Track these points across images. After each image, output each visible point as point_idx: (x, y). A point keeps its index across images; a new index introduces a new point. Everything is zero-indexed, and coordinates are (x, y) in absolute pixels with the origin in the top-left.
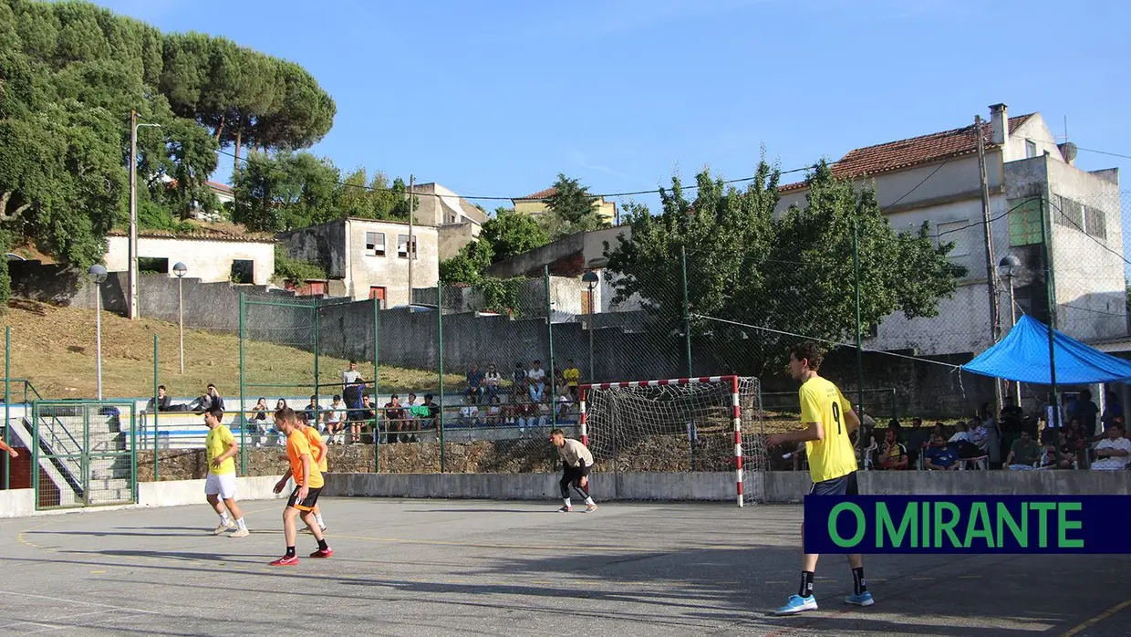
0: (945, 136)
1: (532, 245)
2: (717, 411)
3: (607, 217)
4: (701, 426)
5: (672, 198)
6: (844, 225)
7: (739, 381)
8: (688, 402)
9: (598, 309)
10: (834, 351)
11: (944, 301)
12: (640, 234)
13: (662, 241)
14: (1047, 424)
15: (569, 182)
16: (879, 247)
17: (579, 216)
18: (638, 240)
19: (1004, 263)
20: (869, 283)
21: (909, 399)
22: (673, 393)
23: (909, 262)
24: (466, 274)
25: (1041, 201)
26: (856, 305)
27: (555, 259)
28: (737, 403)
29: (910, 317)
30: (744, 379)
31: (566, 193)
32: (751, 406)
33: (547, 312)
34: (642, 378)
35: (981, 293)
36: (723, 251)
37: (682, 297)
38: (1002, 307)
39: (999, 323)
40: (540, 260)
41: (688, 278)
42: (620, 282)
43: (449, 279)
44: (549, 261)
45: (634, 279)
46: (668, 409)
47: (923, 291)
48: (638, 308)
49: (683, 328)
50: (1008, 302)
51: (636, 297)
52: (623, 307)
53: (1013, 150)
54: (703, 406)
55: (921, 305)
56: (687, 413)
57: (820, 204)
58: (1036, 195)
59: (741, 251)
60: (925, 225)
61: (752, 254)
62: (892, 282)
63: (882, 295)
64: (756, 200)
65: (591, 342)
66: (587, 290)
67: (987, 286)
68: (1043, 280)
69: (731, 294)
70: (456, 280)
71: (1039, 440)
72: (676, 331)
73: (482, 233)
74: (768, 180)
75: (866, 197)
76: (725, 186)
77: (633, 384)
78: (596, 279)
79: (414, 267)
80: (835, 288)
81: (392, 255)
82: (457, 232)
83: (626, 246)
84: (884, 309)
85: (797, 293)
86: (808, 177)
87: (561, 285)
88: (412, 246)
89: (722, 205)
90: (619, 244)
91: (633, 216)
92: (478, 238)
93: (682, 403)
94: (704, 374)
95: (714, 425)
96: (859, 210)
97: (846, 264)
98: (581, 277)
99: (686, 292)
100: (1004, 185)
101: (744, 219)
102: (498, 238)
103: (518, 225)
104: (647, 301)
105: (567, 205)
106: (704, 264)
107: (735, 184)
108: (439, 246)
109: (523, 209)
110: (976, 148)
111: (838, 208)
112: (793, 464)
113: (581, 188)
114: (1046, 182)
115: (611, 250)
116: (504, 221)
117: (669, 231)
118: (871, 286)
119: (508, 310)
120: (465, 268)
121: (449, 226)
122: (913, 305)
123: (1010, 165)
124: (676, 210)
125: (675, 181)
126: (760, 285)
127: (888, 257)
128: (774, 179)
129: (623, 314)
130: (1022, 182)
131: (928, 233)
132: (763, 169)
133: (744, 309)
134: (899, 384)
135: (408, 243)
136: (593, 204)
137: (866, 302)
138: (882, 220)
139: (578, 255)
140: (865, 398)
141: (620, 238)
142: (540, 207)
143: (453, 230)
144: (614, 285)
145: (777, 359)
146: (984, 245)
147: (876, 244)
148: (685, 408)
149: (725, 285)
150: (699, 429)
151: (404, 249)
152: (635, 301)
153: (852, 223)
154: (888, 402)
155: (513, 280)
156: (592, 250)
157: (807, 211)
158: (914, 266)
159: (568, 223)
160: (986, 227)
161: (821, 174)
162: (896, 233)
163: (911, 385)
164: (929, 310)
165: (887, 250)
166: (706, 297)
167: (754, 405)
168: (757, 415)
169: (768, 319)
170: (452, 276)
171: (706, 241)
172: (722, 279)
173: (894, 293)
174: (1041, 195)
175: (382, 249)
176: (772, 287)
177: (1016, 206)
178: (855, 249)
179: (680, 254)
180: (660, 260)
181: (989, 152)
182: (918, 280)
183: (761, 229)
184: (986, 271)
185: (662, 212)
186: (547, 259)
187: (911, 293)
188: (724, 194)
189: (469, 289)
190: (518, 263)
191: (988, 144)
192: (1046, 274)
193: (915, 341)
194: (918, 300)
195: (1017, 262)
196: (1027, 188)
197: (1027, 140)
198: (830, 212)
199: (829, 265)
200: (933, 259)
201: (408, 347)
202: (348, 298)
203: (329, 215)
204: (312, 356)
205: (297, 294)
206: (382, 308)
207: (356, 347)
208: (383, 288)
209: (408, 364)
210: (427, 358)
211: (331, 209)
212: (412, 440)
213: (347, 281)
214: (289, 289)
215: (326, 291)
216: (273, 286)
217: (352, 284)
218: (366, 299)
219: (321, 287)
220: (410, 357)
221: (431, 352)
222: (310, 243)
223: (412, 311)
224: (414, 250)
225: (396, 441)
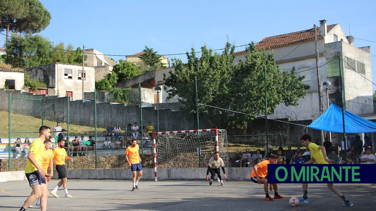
0: (301, 33)
1: (134, 75)
2: (209, 143)
3: (165, 64)
4: (203, 149)
5: (191, 56)
6: (261, 68)
7: (218, 131)
8: (198, 139)
9: (161, 101)
10: (257, 119)
11: (301, 99)
12: (178, 71)
13: (187, 74)
14: (342, 149)
15: (150, 49)
16: (275, 77)
17: (154, 64)
18: (177, 73)
19: (325, 84)
20: (271, 92)
21: (287, 138)
22: (191, 136)
23: (287, 83)
24: (106, 87)
25: (340, 59)
26: (265, 100)
27: (143, 81)
28: (217, 140)
29: (287, 105)
30: (220, 130)
31: (148, 54)
32: (223, 141)
33: (140, 102)
34: (179, 129)
35: (315, 96)
36: (212, 78)
37: (195, 97)
38: (324, 102)
39: (322, 108)
40: (137, 81)
41: (198, 89)
42: (170, 91)
43: (100, 88)
44: (141, 82)
45: (175, 89)
46: (189, 143)
47: (292, 95)
48: (177, 101)
49: (195, 109)
50: (326, 99)
51: (176, 96)
52: (171, 101)
53: (329, 39)
54: (203, 141)
55: (291, 101)
56: (197, 144)
57: (251, 59)
58: (338, 57)
59: (219, 78)
60: (294, 69)
61: (224, 80)
62: (280, 91)
63: (276, 96)
64: (225, 58)
65: (158, 114)
66: (156, 94)
67: (318, 93)
68: (340, 91)
69: (215, 96)
70: (102, 89)
71: (338, 155)
72: (193, 110)
73: (113, 70)
74: (230, 50)
75: (270, 57)
76: (213, 52)
77: (176, 132)
78: (160, 89)
79: (84, 83)
80: (257, 93)
81: (75, 79)
82: (103, 69)
83: (173, 76)
84: (277, 102)
85: (242, 95)
86: (247, 48)
87: (144, 90)
88: (83, 75)
89: (212, 60)
90: (170, 75)
91: (176, 64)
92: (112, 72)
93: (195, 140)
94: (204, 128)
95: (208, 149)
96: (267, 62)
97: (261, 84)
98: (154, 88)
99: (197, 95)
100: (325, 53)
101: (221, 65)
102: (120, 72)
103: (128, 66)
104: (181, 98)
105: (149, 59)
106: (204, 83)
107: (217, 51)
108: (95, 75)
109: (130, 60)
110: (314, 38)
111: (259, 61)
113: (154, 52)
114: (342, 52)
115: (166, 78)
116: (122, 65)
117: (190, 70)
118: (271, 93)
119: (124, 102)
120: (106, 84)
121: (99, 67)
122: (288, 101)
123: (327, 45)
124: (193, 62)
125: (192, 50)
126: (227, 92)
127: (278, 81)
128: (233, 49)
129: (172, 104)
130: (332, 51)
131: (295, 72)
132: (228, 45)
133: (221, 102)
134: (283, 132)
135: (82, 74)
136: (159, 59)
137: (269, 99)
138: (276, 66)
139: (153, 79)
140: (269, 138)
141: (170, 73)
142: (137, 60)
143: (101, 68)
144: (167, 92)
145: (234, 122)
146: (317, 76)
147: (274, 76)
148: (196, 142)
149: (213, 92)
150: (202, 151)
151: (80, 76)
152: (176, 98)
153: (264, 67)
154: (278, 140)
155: (126, 90)
156: (159, 77)
157: (246, 63)
158: (289, 85)
159: (149, 66)
160: (317, 69)
161: (251, 47)
162: (281, 71)
163: (287, 133)
164: (295, 103)
165: (278, 78)
166: (205, 97)
167: (224, 141)
168: (226, 145)
169: (230, 106)
170: (101, 87)
171: (205, 74)
172: (211, 89)
173: (281, 96)
174: (339, 57)
175: (71, 76)
176: (232, 92)
177: (329, 62)
178: (265, 78)
179: (194, 79)
180: (186, 81)
181: (319, 39)
182: (290, 91)
183: (227, 70)
184: (317, 87)
185: (187, 62)
186: (140, 81)
187: (287, 96)
188: (213, 55)
189: (108, 93)
190: (128, 82)
191: (318, 36)
192: (341, 88)
193: (289, 115)
194: (290, 99)
195: (330, 83)
196: (334, 54)
197: (334, 34)
198: (255, 63)
199: (255, 84)
200: (297, 83)
201: (82, 117)
202: (57, 96)
203: (48, 61)
204: (41, 120)
205: (34, 94)
206: (71, 100)
207: (60, 117)
208: (72, 92)
209: (82, 124)
210: (90, 121)
211: (48, 59)
212: (84, 155)
213: (56, 89)
214: (31, 92)
215: (47, 93)
216: (24, 91)
217: (58, 91)
218: (65, 96)
219: (45, 91)
220: (83, 120)
221: (92, 118)
222: (40, 73)
223: (84, 102)
224: (85, 77)
225: (76, 156)
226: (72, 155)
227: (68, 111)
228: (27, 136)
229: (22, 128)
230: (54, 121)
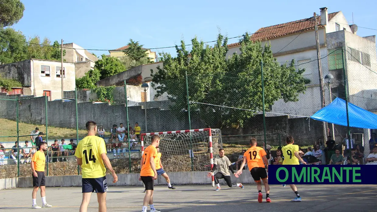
0: (300, 22)
1: (118, 71)
2: (202, 144)
3: (152, 59)
4: (195, 151)
5: (181, 50)
6: (257, 61)
7: (212, 131)
8: (189, 140)
9: (148, 100)
10: (253, 117)
11: (301, 94)
12: (167, 66)
13: (177, 69)
14: (346, 147)
15: (135, 43)
16: (272, 71)
17: (139, 58)
18: (166, 68)
19: (327, 77)
20: (268, 87)
22: (183, 137)
23: (286, 77)
24: (88, 85)
25: (342, 50)
26: (263, 96)
27: (128, 78)
28: (211, 140)
29: (286, 101)
30: (214, 130)
31: (133, 48)
32: (217, 142)
33: (126, 101)
34: (169, 130)
35: (317, 91)
36: (204, 73)
37: (186, 94)
38: (326, 97)
39: (324, 104)
40: (122, 78)
41: (189, 85)
42: (159, 88)
43: (81, 87)
44: (126, 78)
45: (164, 86)
46: (181, 144)
47: (292, 90)
48: (167, 99)
49: (186, 107)
50: (328, 94)
51: (165, 94)
52: (160, 99)
53: (330, 28)
54: (196, 142)
55: (291, 96)
56: (189, 145)
57: (246, 52)
58: (340, 48)
59: (212, 73)
60: (293, 61)
61: (216, 74)
62: (278, 86)
63: (274, 92)
64: (218, 51)
65: (146, 114)
66: (143, 91)
67: (319, 87)
68: (343, 85)
69: (207, 92)
70: (84, 88)
71: (343, 155)
72: (184, 109)
73: (95, 66)
74: (223, 42)
75: (266, 49)
76: (204, 44)
77: (165, 133)
78: (147, 86)
79: (64, 81)
80: (253, 89)
81: (53, 76)
82: (84, 65)
83: (161, 71)
84: (275, 98)
85: (237, 91)
86: (240, 40)
87: (130, 88)
88: (63, 72)
89: (203, 53)
90: (158, 71)
91: (164, 58)
92: (94, 68)
93: (187, 141)
94: (196, 128)
95: (201, 150)
96: (263, 55)
97: (258, 78)
98: (140, 85)
99: (188, 91)
100: (326, 43)
101: (213, 59)
102: (103, 68)
103: (112, 62)
104: (170, 96)
105: (134, 53)
106: (196, 79)
107: (208, 44)
108: (76, 72)
109: (114, 55)
110: (314, 27)
111: (254, 54)
112: (236, 167)
113: (140, 45)
114: (344, 42)
115: (154, 73)
116: (105, 60)
117: (180, 64)
118: (269, 88)
119: (108, 101)
120: (88, 82)
121: (80, 63)
122: (287, 96)
123: (329, 35)
124: (183, 56)
125: (182, 42)
126: (220, 88)
127: (276, 76)
128: (225, 42)
129: (160, 102)
130: (334, 42)
131: (294, 65)
132: (220, 37)
133: (214, 99)
134: (282, 131)
135: (61, 71)
136: (146, 53)
137: (267, 95)
138: (273, 59)
139: (139, 75)
140: (267, 137)
141: (158, 68)
142: (122, 54)
143: (81, 65)
144: (155, 89)
145: (228, 121)
146: (318, 70)
147: (271, 70)
148: (188, 143)
149: (205, 88)
150: (195, 153)
151: (59, 73)
152: (165, 96)
153: (261, 60)
154: (277, 139)
155: (110, 87)
156: (146, 74)
157: (241, 56)
158: (288, 79)
159: (134, 61)
160: (318, 61)
161: (246, 39)
162: (280, 65)
163: (287, 132)
164: (294, 98)
165: (276, 72)
166: (196, 94)
167: (218, 141)
168: (220, 146)
169: (224, 103)
170: (82, 85)
171: (196, 69)
172: (204, 86)
173: (279, 91)
174: (342, 47)
175: (49, 73)
176: (226, 88)
177: (331, 53)
178: (262, 72)
179: (185, 75)
180: (176, 77)
181: (319, 28)
182: (289, 85)
183: (221, 64)
184: (319, 81)
185: (176, 56)
186: (125, 77)
187: (286, 91)
188: (204, 48)
189: (90, 91)
190: (112, 79)
191: (319, 25)
192: (345, 82)
193: (288, 112)
194: (290, 94)
195: (332, 77)
196: (336, 44)
197: (336, 23)
198: (251, 56)
199: (251, 79)
200: (296, 77)
201: (62, 119)
202: (33, 96)
203: (22, 58)
204: (16, 123)
205: (8, 94)
206: (49, 100)
207: (37, 119)
208: (50, 91)
209: (62, 125)
210: (71, 123)
211: (23, 55)
212: (65, 160)
213: (32, 88)
214: (4, 92)
215: (22, 93)
217: (34, 90)
218: (42, 96)
219: (20, 91)
220: (63, 122)
221: (73, 120)
222: (14, 70)
223: (63, 101)
224: (64, 74)
225: (56, 161)
226: (51, 161)
227: (46, 113)
230: (31, 124)
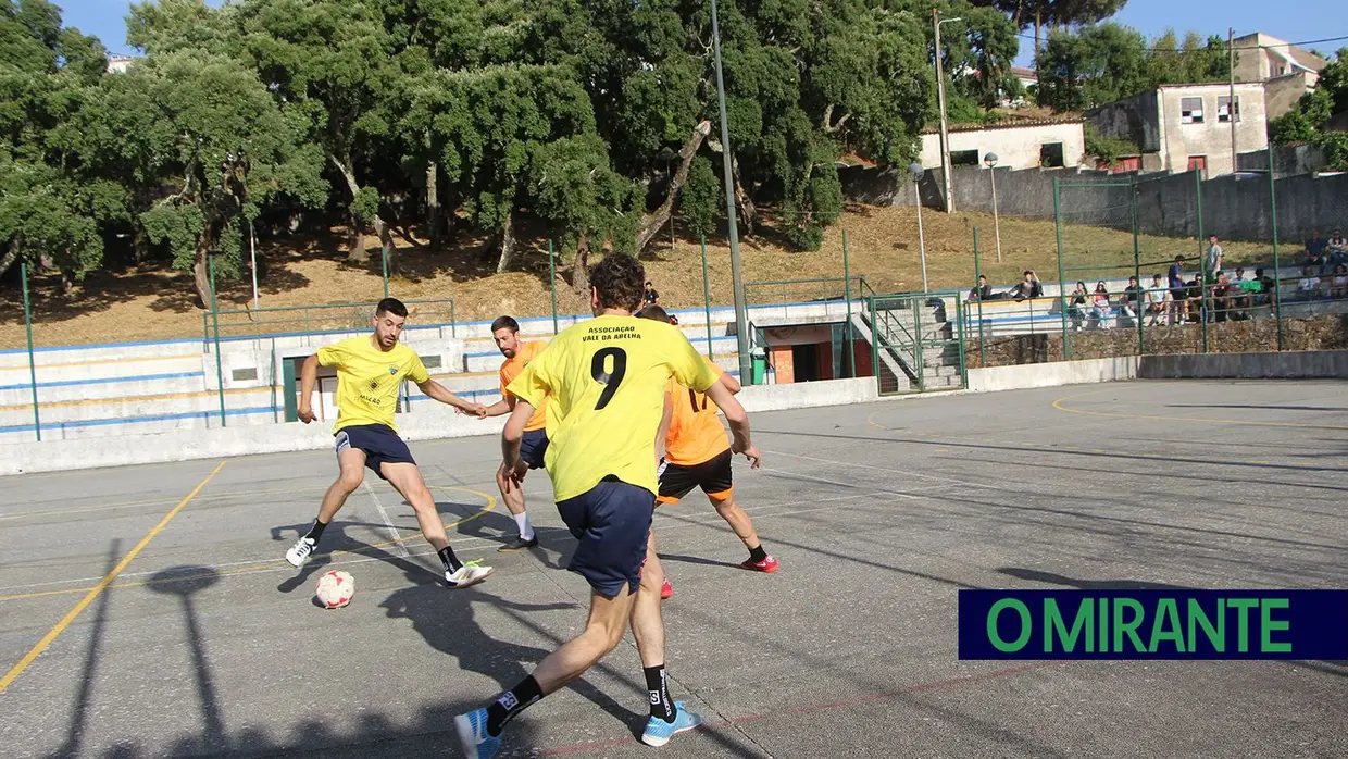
201: (1235, 218)
202: (1166, 172)
203: (1136, 86)
204: (1131, 236)
205: (1110, 173)
206: (1203, 178)
207: (1176, 223)
208: (1204, 157)
209: (1235, 235)
210: (1258, 229)
211: (1138, 80)
212: (1244, 317)
213: (1162, 154)
214: (1101, 169)
215: (1141, 166)
216: (1084, 167)
217: (1168, 157)
218: (1185, 171)
219: (1135, 162)
220: (1237, 228)
221: (1262, 221)
222: (1120, 117)
223: (1237, 179)
224: (1237, 112)
225: (1225, 320)
226: (1213, 319)
227: (1198, 205)
228: (1101, 277)
229: (1087, 258)
230: (1164, 235)
